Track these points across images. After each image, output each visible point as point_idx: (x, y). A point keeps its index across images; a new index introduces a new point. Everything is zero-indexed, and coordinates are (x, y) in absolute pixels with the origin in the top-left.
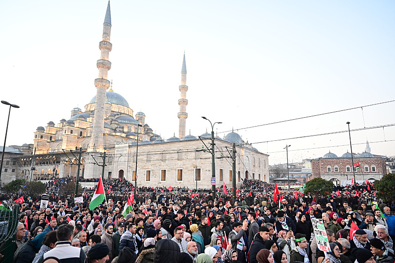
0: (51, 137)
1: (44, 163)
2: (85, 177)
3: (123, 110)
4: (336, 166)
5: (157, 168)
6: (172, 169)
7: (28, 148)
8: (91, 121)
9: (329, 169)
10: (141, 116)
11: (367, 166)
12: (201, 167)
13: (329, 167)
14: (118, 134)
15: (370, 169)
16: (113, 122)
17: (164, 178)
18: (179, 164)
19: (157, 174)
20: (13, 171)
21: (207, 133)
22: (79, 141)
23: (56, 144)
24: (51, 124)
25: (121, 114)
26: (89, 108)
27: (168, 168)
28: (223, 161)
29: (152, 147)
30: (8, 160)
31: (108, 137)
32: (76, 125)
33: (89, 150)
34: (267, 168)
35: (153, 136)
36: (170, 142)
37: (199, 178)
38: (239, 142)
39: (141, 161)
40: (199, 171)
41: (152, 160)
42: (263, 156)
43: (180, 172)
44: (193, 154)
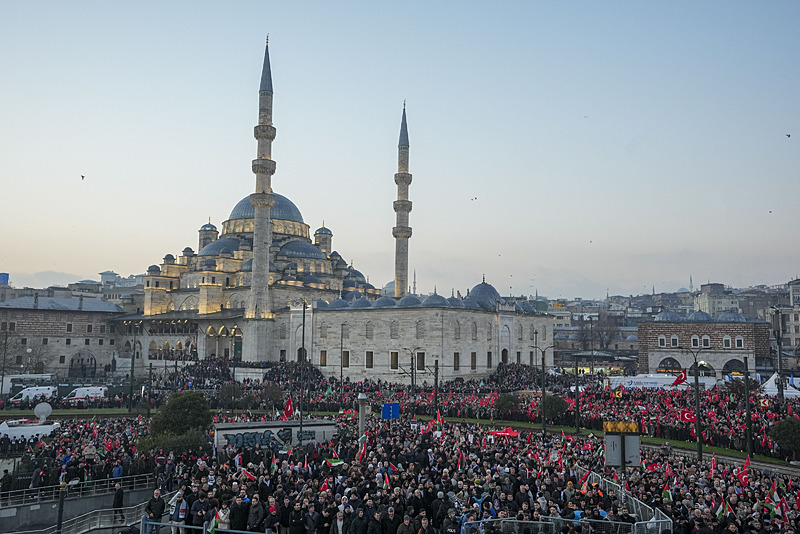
0: (171, 283)
1: (167, 331)
2: (244, 359)
3: (292, 228)
4: (674, 337)
5: (360, 348)
6: (382, 351)
7: (130, 301)
8: (241, 257)
9: (662, 340)
10: (325, 235)
11: (727, 337)
12: (425, 350)
13: (663, 337)
14: (291, 283)
15: (733, 342)
16: (279, 258)
17: (370, 365)
19: (360, 358)
20: (112, 342)
21: (435, 295)
22: (226, 295)
23: (182, 297)
24: (169, 258)
25: (290, 236)
26: (232, 227)
27: (376, 348)
28: (459, 341)
29: (350, 315)
30: (103, 324)
31: (277, 292)
32: (219, 267)
33: (249, 315)
34: (550, 339)
35: (348, 276)
36: (379, 309)
37: (422, 366)
38: (492, 302)
39: (333, 335)
40: (422, 356)
41: (351, 335)
42: (541, 319)
43: (395, 356)
44: (414, 330)
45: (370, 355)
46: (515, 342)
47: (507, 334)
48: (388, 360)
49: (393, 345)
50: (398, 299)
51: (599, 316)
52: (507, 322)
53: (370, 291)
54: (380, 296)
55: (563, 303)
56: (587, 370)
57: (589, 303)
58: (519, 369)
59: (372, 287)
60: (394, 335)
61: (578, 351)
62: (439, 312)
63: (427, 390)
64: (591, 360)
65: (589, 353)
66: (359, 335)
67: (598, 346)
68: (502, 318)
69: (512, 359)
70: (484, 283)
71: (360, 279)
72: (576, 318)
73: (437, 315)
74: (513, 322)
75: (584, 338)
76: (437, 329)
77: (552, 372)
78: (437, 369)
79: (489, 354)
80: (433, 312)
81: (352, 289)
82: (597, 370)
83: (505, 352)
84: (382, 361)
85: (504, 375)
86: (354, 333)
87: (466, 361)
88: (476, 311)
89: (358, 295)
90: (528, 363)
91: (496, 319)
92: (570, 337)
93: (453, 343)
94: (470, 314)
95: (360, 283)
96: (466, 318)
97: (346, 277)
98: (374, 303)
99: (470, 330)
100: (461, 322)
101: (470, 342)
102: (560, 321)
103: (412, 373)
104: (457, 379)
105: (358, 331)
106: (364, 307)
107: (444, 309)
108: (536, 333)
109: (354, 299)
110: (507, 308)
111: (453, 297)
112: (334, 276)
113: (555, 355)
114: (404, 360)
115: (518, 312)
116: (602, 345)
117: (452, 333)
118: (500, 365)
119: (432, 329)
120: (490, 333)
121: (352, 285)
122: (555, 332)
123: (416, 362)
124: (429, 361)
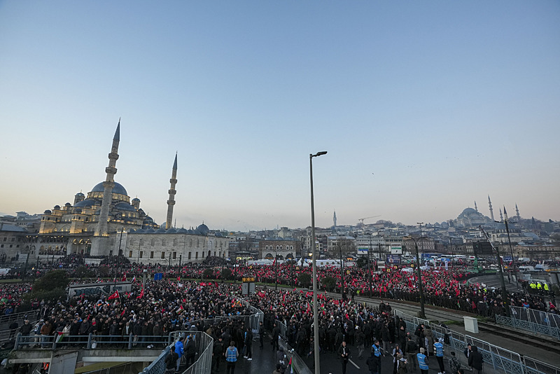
0: (57, 219)
1: (51, 241)
2: (91, 255)
3: (122, 198)
4: (271, 246)
5: (148, 250)
6: (158, 252)
7: (32, 226)
8: (95, 209)
9: (267, 247)
10: (137, 201)
11: (288, 246)
12: (176, 251)
14: (118, 221)
15: (289, 248)
16: (114, 210)
17: (152, 257)
19: (148, 254)
20: (18, 246)
21: (183, 228)
22: (85, 225)
23: (62, 225)
24: (57, 207)
25: (120, 201)
26: (92, 195)
27: (155, 250)
28: (191, 247)
29: (145, 236)
30: (14, 237)
31: (111, 225)
32: (83, 212)
33: (96, 234)
34: (227, 247)
35: (146, 219)
36: (158, 233)
37: (175, 257)
38: (206, 232)
39: (136, 244)
40: (175, 253)
41: (144, 244)
42: (224, 239)
43: (163, 253)
44: (173, 243)
45: (152, 253)
46: (214, 248)
47: (211, 245)
48: (160, 254)
49: (163, 249)
50: (167, 229)
51: (246, 238)
52: (211, 240)
53: (155, 226)
54: (159, 228)
55: (233, 233)
56: (241, 259)
57: (243, 233)
58: (214, 258)
59: (156, 224)
60: (163, 245)
61: (237, 251)
62: (184, 235)
63: (175, 268)
64: (242, 255)
65: (241, 252)
66: (148, 244)
67: (245, 249)
68: (209, 238)
69: (212, 255)
70: (203, 224)
71: (151, 221)
72: (238, 239)
73: (183, 237)
74: (213, 240)
75: (240, 246)
76: (183, 242)
77: (227, 259)
78: (181, 258)
79: (203, 252)
80: (181, 236)
81: (147, 225)
82: (244, 258)
83: (210, 252)
84: (158, 255)
85: (208, 261)
86: (146, 243)
87: (193, 255)
88: (199, 235)
90: (218, 256)
91: (207, 239)
92: (235, 246)
93: (189, 248)
94: (197, 237)
96: (195, 238)
97: (144, 220)
98: (156, 231)
99: (196, 243)
100: (193, 240)
101: (196, 248)
102: (232, 240)
103: (170, 260)
104: (189, 263)
106: (151, 232)
107: (186, 234)
108: (222, 244)
109: (148, 229)
110: (212, 234)
111: (190, 230)
112: (139, 219)
113: (229, 253)
114: (167, 255)
115: (216, 236)
117: (189, 244)
118: (207, 257)
119: (180, 242)
120: (204, 244)
121: (147, 223)
122: (230, 244)
123: (172, 256)
124: (178, 256)
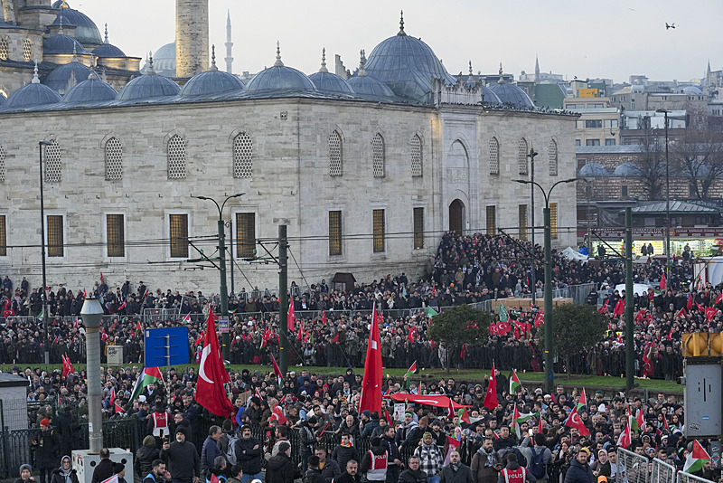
5: (91, 205)
6: (146, 213)
12: (254, 206)
17: (117, 244)
18: (176, 194)
19: (91, 231)
21: (279, 65)
27: (133, 206)
28: (342, 180)
29: (63, 122)
34: (568, 170)
35: (55, 26)
36: (138, 105)
37: (248, 244)
38: (425, 82)
39: (21, 175)
40: (247, 221)
41: (66, 174)
42: (544, 123)
43: (180, 223)
44: (226, 157)
45: (116, 223)
46: (482, 181)
47: (461, 163)
48: (163, 230)
49: (175, 196)
50: (183, 81)
51: (687, 119)
52: (462, 132)
53: (113, 63)
54: (137, 74)
55: (602, 88)
56: (658, 248)
57: (665, 88)
58: (491, 246)
59: (115, 52)
60: (175, 170)
61: (637, 202)
62: (290, 108)
63: (260, 306)
64: (667, 224)
65: (662, 207)
66: (87, 173)
67: (686, 192)
68: (449, 122)
69: (475, 224)
70: (402, 34)
71: (87, 34)
72: (633, 125)
73: (284, 117)
74: (478, 131)
75: (652, 173)
76: (287, 153)
77: (573, 254)
78: (284, 247)
79: (418, 213)
80: (271, 111)
81: (65, 59)
82: (678, 246)
83: (456, 207)
84: (147, 232)
85: (453, 266)
86: (73, 169)
87: (358, 225)
88: (381, 105)
89: (82, 74)
90: (513, 233)
91: (435, 125)
92: (619, 170)
93: (327, 187)
94: (368, 115)
95: (85, 42)
96: (358, 124)
97: (48, 29)
98: (123, 92)
99: (370, 153)
100: (347, 134)
101: (370, 183)
102: (594, 133)
103: (221, 259)
104: (339, 278)
105: (83, 163)
106: (96, 102)
107: (301, 100)
108: (534, 154)
109: (72, 84)
110: (462, 97)
111: (324, 73)
112: (16, 26)
113: (582, 212)
114: (203, 228)
115: (486, 107)
116: (693, 189)
117: (324, 164)
118: (446, 240)
119: (273, 154)
120: (418, 160)
121: (67, 49)
122: (581, 160)
123: (232, 233)
124: (265, 230)
